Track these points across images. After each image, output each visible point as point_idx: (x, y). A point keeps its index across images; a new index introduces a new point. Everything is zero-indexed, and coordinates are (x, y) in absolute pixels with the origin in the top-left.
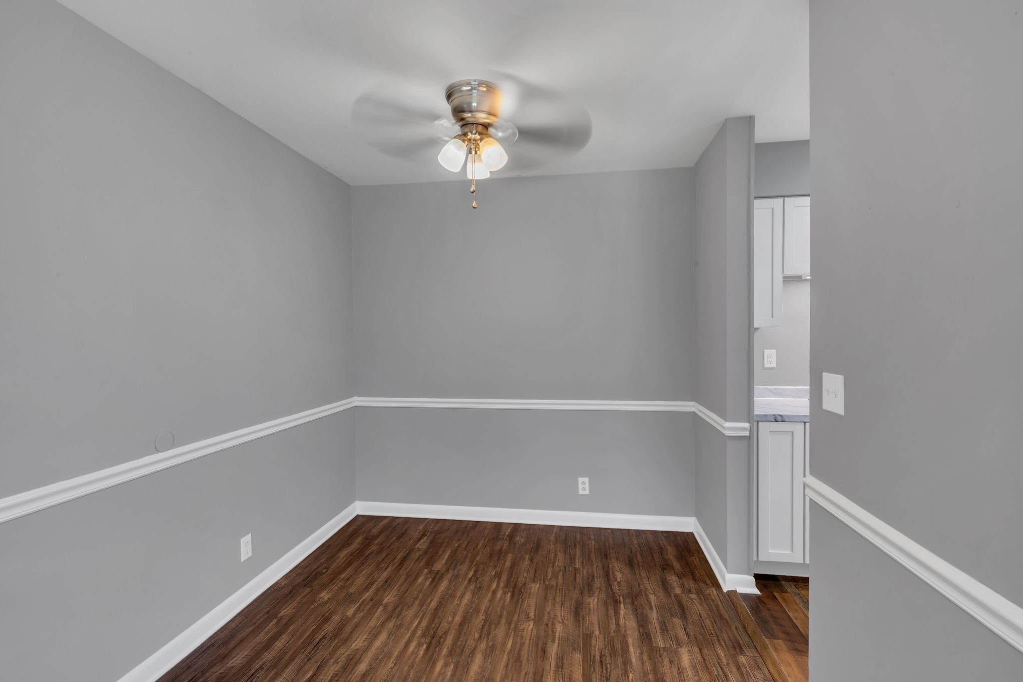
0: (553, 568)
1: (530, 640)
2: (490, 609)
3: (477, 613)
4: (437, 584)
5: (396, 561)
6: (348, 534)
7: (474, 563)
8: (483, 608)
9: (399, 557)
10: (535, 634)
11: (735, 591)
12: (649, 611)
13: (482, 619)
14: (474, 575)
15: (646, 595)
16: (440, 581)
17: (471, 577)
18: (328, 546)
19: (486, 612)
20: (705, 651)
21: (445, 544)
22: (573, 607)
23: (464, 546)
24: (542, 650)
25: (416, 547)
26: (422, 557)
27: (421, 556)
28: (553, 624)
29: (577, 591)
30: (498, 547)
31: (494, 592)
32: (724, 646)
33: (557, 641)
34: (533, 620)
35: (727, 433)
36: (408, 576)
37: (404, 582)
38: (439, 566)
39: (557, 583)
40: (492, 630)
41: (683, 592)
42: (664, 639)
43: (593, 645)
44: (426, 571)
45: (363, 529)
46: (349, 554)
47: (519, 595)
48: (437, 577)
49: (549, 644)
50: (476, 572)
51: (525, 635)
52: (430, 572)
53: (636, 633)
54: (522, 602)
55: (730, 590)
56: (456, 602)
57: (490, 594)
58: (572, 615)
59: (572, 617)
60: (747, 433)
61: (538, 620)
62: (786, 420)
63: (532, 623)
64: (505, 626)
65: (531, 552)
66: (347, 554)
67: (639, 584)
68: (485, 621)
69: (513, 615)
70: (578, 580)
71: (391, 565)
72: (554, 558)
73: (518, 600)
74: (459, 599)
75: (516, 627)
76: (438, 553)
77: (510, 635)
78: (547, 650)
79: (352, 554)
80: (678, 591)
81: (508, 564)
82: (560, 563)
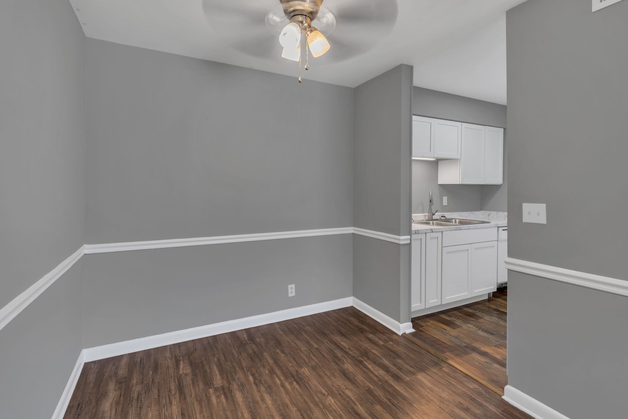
0: (303, 353)
1: (341, 410)
2: (293, 400)
3: (287, 408)
4: (232, 398)
5: (173, 392)
6: (92, 385)
7: (245, 369)
8: (288, 401)
9: (173, 388)
10: (340, 404)
11: (405, 333)
12: (381, 360)
13: (296, 411)
14: (255, 379)
15: (370, 351)
16: (233, 394)
17: (254, 381)
18: (79, 405)
19: (292, 403)
20: (427, 372)
21: (205, 363)
22: (342, 375)
23: (223, 358)
24: (356, 414)
25: (181, 372)
26: (196, 380)
27: (194, 379)
28: (343, 393)
29: (333, 364)
30: (251, 351)
31: (283, 386)
32: (431, 366)
33: (357, 403)
34: (328, 394)
35: (402, 243)
36: (200, 402)
37: (201, 407)
38: (218, 381)
39: (316, 362)
40: (311, 416)
41: (385, 343)
42: (405, 375)
43: (378, 395)
44: (211, 391)
45: (106, 374)
46: (114, 404)
47: (301, 381)
48: (227, 392)
49: (355, 407)
50: (253, 375)
51: (335, 409)
52: (216, 390)
53: (390, 377)
54: (309, 385)
55: (402, 333)
56: (264, 406)
57: (282, 389)
58: (347, 381)
59: (349, 382)
60: (408, 242)
61: (331, 393)
62: (419, 233)
63: (330, 398)
64: (316, 408)
65: (277, 346)
66: (111, 405)
67: (359, 345)
68: (299, 410)
69: (313, 398)
70: (326, 356)
71: (172, 398)
72: (296, 346)
73: (305, 385)
74: (262, 403)
75: (324, 405)
76: (206, 371)
77: (326, 413)
78: (358, 412)
79: (117, 403)
80: (381, 343)
81: (270, 361)
82: (303, 348)
